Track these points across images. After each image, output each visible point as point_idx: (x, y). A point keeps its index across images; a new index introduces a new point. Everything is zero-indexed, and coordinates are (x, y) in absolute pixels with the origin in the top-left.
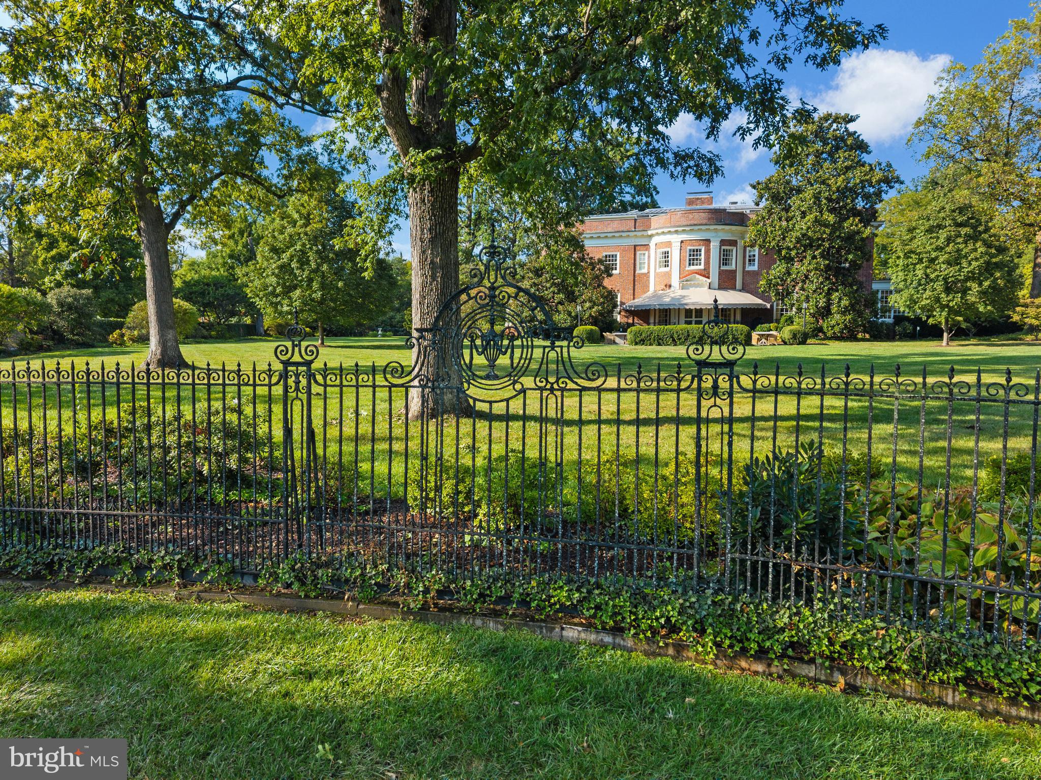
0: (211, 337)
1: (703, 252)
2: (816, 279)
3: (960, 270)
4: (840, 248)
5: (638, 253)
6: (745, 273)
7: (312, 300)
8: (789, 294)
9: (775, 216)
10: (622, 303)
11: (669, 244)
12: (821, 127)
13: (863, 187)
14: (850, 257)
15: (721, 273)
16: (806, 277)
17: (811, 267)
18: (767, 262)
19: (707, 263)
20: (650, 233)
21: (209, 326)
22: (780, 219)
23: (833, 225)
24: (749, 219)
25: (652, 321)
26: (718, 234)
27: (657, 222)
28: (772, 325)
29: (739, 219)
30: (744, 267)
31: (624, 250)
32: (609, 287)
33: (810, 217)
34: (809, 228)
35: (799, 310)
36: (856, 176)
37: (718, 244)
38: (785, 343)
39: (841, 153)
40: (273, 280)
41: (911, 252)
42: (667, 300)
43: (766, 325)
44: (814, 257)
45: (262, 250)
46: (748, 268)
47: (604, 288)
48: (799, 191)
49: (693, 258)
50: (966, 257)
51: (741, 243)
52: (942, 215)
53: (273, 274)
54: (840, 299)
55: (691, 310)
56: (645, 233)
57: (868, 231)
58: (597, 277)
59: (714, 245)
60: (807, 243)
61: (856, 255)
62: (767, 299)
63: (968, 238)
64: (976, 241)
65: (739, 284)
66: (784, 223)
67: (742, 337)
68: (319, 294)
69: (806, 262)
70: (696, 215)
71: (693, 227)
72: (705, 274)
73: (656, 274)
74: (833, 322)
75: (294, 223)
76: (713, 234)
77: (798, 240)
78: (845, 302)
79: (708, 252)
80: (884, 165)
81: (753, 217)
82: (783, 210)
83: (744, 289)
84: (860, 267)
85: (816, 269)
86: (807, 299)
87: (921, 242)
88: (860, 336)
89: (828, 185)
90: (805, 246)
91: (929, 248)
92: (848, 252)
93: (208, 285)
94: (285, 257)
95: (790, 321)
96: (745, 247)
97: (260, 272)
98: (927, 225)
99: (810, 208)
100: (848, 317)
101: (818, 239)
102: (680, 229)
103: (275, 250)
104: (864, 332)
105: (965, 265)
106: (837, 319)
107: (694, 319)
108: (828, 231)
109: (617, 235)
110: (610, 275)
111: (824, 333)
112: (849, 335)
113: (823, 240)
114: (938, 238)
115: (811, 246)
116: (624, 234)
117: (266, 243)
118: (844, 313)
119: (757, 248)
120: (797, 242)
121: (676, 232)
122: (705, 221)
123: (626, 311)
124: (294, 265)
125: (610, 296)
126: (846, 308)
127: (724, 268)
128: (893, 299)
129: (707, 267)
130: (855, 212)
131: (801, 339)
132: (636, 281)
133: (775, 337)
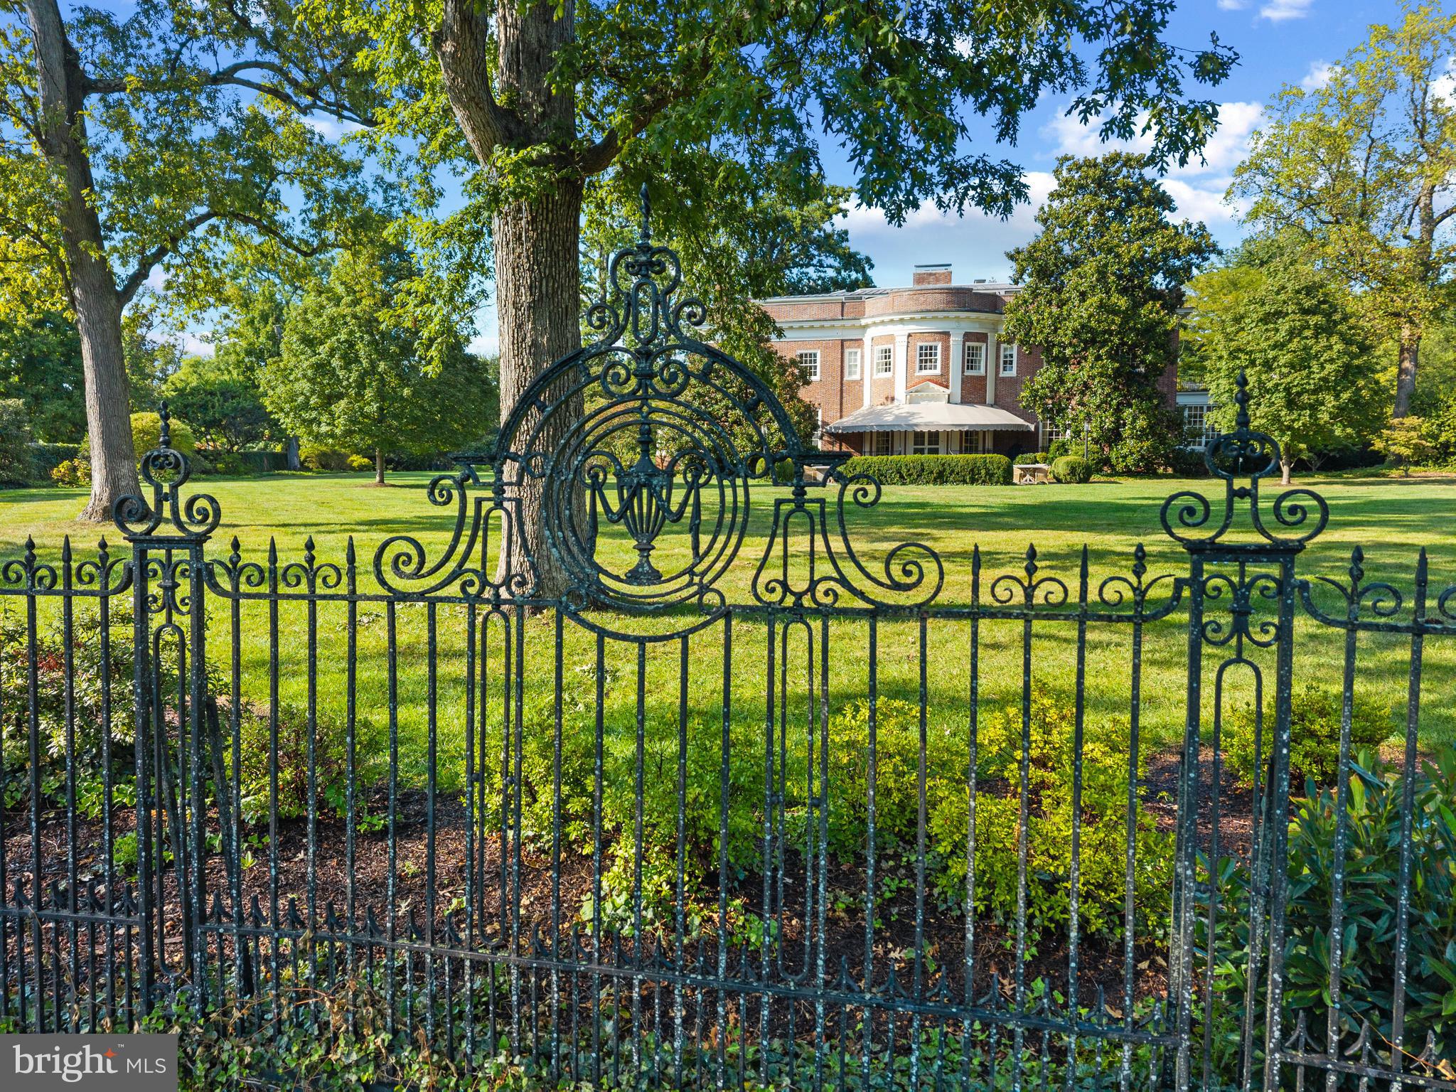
0: (217, 471)
1: (939, 351)
2: (1100, 390)
3: (1308, 377)
4: (1134, 345)
5: (847, 351)
6: (999, 381)
7: (366, 416)
8: (1061, 411)
9: (1042, 299)
10: (825, 424)
11: (891, 338)
12: (1106, 173)
13: (1165, 260)
14: (1149, 357)
15: (965, 380)
16: (1086, 385)
17: (1095, 372)
18: (1030, 366)
19: (946, 366)
20: (863, 322)
21: (215, 456)
22: (1050, 302)
23: (1125, 312)
24: (1005, 303)
25: (867, 449)
26: (960, 325)
27: (873, 307)
28: (1039, 455)
29: (990, 303)
30: (997, 372)
31: (826, 346)
32: (807, 400)
33: (1093, 300)
34: (1091, 316)
35: (1077, 433)
36: (1158, 242)
37: (960, 339)
38: (1059, 481)
39: (1135, 210)
40: (304, 386)
41: (1239, 350)
42: (889, 419)
43: (1031, 455)
44: (1098, 358)
45: (290, 340)
46: (1002, 374)
47: (800, 401)
48: (1075, 263)
49: (926, 356)
50: (1316, 357)
51: (992, 338)
52: (1283, 297)
53: (304, 376)
54: (1135, 419)
55: (922, 433)
56: (856, 323)
57: (1174, 321)
58: (789, 385)
59: (956, 341)
60: (1089, 338)
61: (1156, 355)
62: (1031, 418)
63: (1318, 331)
64: (1330, 335)
65: (990, 396)
66: (1055, 310)
67: (1000, 472)
68: (375, 406)
69: (1087, 365)
70: (930, 297)
71: (926, 314)
72: (943, 381)
73: (873, 382)
74: (1125, 451)
75: (337, 301)
76: (954, 325)
77: (1076, 334)
78: (1142, 423)
79: (946, 349)
80: (1195, 227)
81: (1010, 300)
82: (1053, 290)
83: (997, 404)
84: (1161, 372)
85: (1101, 375)
86: (1088, 418)
87: (1252, 336)
88: (1161, 470)
89: (1118, 256)
90: (1085, 342)
91: (1264, 345)
92: (1146, 352)
93: (212, 394)
94: (323, 350)
95: (1063, 449)
96: (998, 344)
97: (285, 375)
98: (1262, 311)
99: (1093, 288)
100: (1146, 444)
101: (1105, 332)
102: (907, 317)
103: (309, 341)
104: (1166, 465)
105: (1315, 368)
106: (1130, 448)
107: (926, 446)
108: (1118, 320)
109: (817, 324)
110: (807, 383)
111: (1112, 466)
112: (1146, 470)
113: (1111, 333)
114: (1277, 330)
115: (1093, 342)
116: (827, 324)
117: (294, 330)
118: (1139, 438)
119: (1015, 346)
120: (1075, 336)
121: (902, 321)
122: (941, 306)
123: (831, 434)
124: (336, 362)
125: (808, 412)
126: (1143, 430)
127: (969, 373)
128: (1210, 419)
129: (945, 373)
130: (1154, 295)
131: (1082, 474)
132: (844, 391)
133: (1045, 473)
